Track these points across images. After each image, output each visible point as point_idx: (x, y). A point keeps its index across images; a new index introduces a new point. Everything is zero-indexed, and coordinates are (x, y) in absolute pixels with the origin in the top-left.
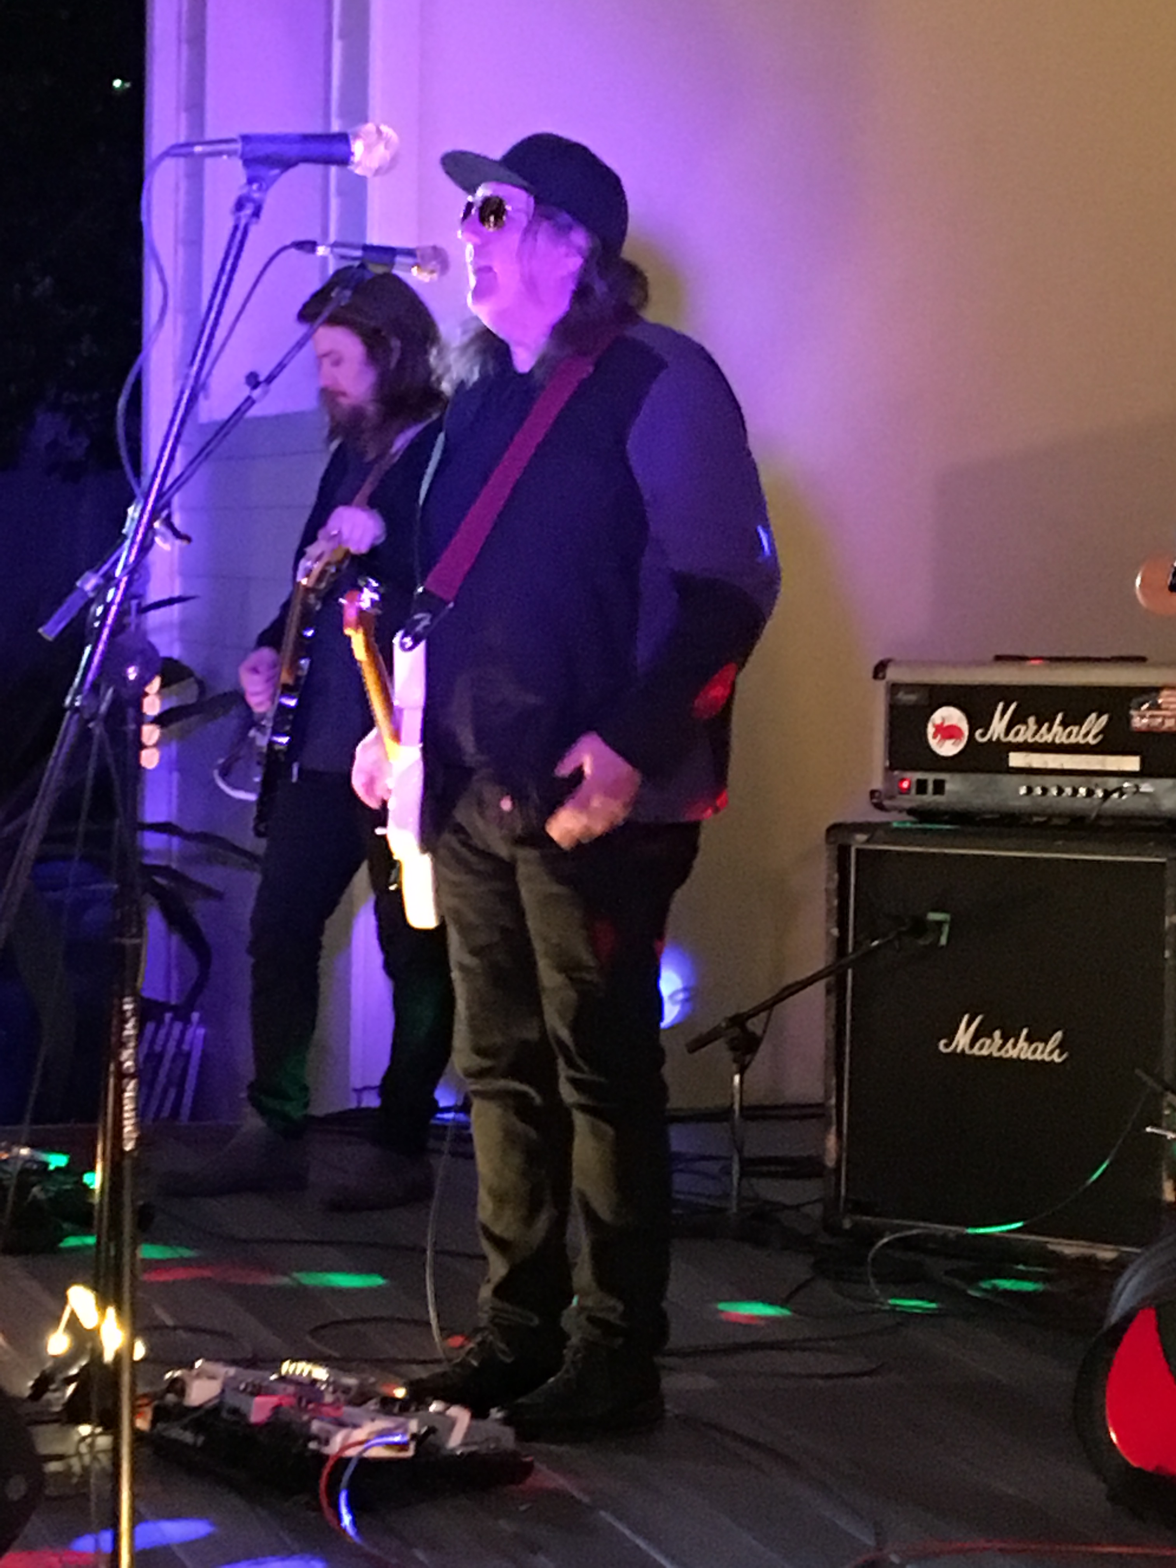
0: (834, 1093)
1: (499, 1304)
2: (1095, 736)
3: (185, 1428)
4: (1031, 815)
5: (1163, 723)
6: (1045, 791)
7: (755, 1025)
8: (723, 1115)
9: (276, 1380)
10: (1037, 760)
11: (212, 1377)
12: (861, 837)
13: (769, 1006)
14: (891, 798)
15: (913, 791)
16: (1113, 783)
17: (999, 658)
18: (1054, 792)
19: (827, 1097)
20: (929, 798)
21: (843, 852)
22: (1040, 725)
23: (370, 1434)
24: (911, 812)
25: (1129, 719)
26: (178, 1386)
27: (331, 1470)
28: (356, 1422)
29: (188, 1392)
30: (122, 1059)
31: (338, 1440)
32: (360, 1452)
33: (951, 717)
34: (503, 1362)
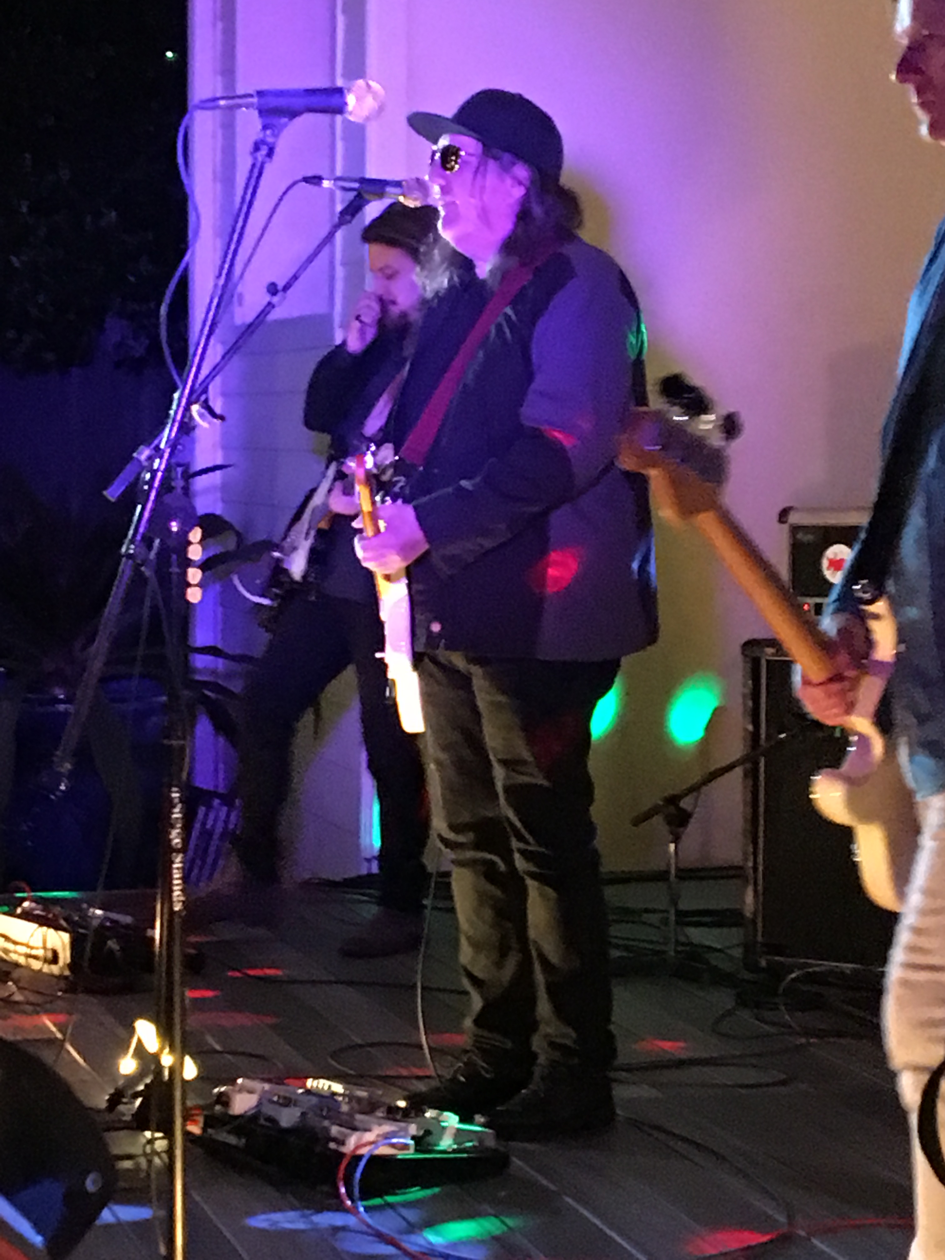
0: (751, 858)
1: (480, 1032)
3: (229, 1132)
7: (686, 804)
8: (661, 876)
9: (302, 1093)
11: (251, 1092)
12: (770, 650)
13: (695, 789)
15: (813, 612)
19: (746, 860)
21: (756, 663)
23: (378, 1136)
26: (224, 1099)
27: (349, 1164)
28: (367, 1127)
29: (231, 1104)
30: (171, 837)
31: (352, 1141)
32: (370, 1150)
33: (841, 552)
34: (486, 1078)
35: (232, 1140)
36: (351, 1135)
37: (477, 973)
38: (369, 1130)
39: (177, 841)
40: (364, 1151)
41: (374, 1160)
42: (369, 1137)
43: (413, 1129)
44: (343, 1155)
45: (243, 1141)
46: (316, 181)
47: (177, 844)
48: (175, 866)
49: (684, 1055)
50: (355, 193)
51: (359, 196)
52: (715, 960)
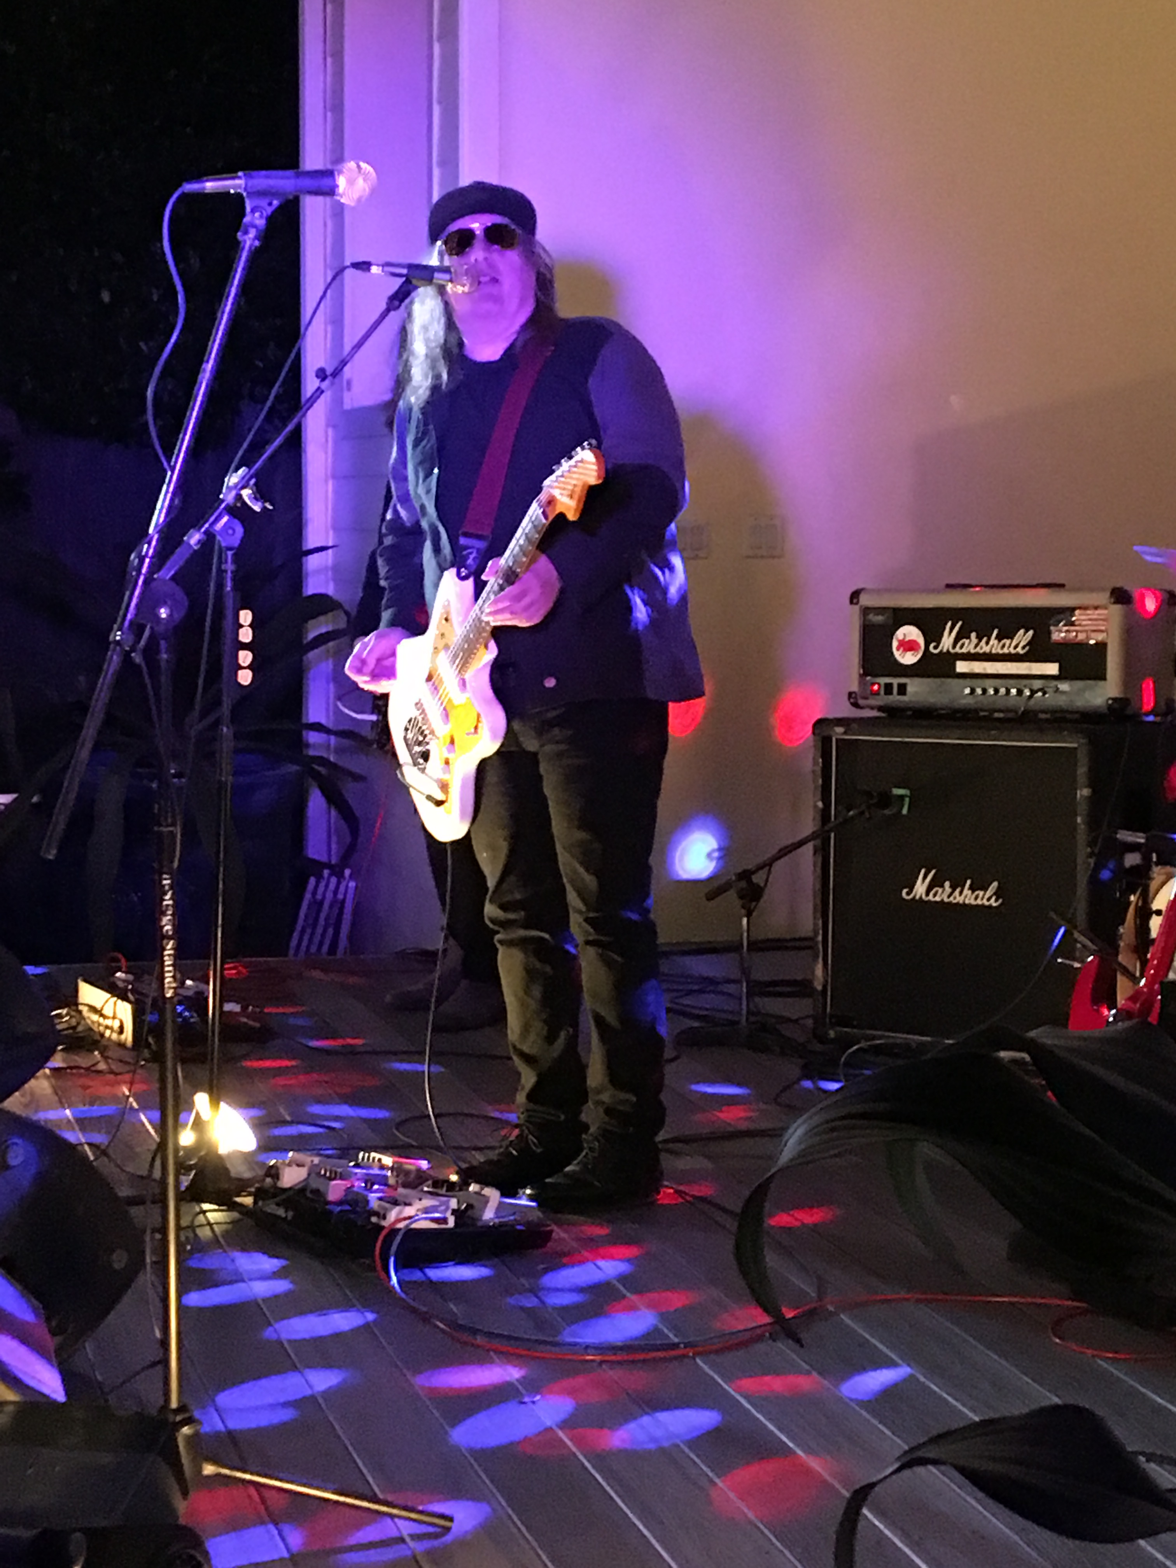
0: (821, 931)
1: (532, 1106)
2: (1023, 648)
3: (279, 1205)
4: (976, 711)
5: (1076, 636)
6: (984, 691)
7: (758, 879)
8: (734, 948)
9: (353, 1166)
10: (978, 667)
11: (300, 1165)
12: (840, 730)
13: (768, 864)
14: (866, 698)
15: (882, 692)
16: (1037, 684)
17: (949, 586)
18: (992, 692)
19: (816, 932)
20: (895, 698)
21: (825, 742)
22: (980, 639)
23: (418, 1210)
24: (880, 709)
25: (1049, 633)
26: (273, 1171)
27: (386, 1237)
28: (407, 1201)
29: (281, 1177)
30: (163, 923)
31: (393, 1215)
32: (407, 1226)
33: (910, 633)
34: (534, 1152)
35: (281, 1212)
36: (391, 1209)
37: (526, 1049)
38: (410, 1204)
39: (168, 927)
40: (401, 1225)
41: (411, 1233)
42: (409, 1211)
43: (454, 1203)
44: (383, 1228)
45: (290, 1214)
46: (365, 266)
47: (167, 931)
48: (166, 953)
49: (744, 1126)
50: (404, 279)
51: (408, 281)
52: (787, 1031)
